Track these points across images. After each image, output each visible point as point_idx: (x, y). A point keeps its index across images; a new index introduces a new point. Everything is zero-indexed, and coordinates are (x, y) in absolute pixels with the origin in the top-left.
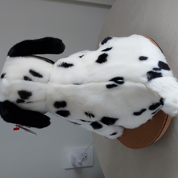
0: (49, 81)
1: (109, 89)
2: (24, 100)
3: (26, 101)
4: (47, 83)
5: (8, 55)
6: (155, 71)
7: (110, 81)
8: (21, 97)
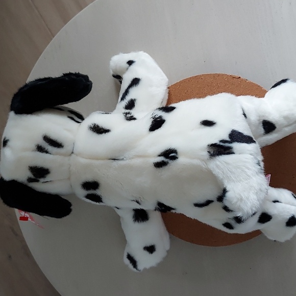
0: (73, 153)
1: (158, 169)
2: (38, 179)
3: (42, 180)
4: (70, 155)
5: (11, 110)
6: (221, 144)
7: (159, 156)
8: (34, 175)
